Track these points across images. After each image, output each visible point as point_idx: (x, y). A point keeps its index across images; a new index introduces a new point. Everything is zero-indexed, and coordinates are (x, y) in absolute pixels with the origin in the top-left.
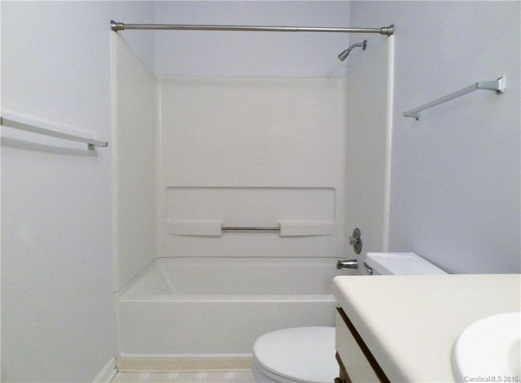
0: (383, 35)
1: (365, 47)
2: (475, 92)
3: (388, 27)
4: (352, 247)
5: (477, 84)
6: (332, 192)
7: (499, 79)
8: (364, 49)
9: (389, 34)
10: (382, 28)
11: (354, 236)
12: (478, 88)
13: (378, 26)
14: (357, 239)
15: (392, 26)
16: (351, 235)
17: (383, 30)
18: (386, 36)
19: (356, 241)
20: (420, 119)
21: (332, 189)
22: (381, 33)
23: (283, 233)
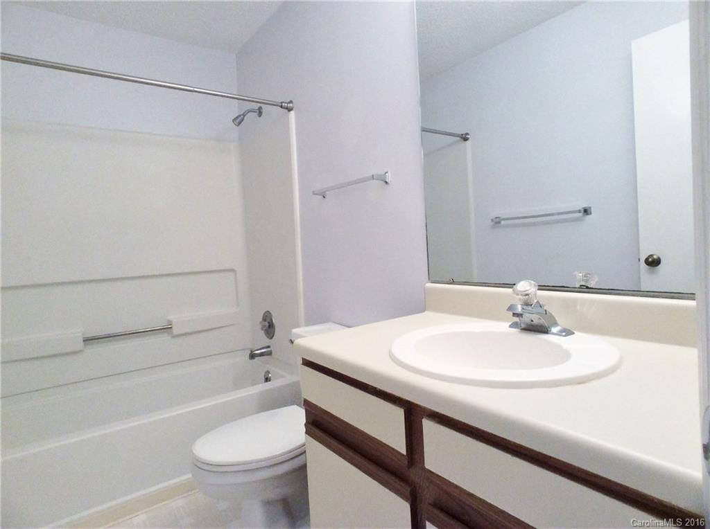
0: (282, 110)
1: (260, 114)
2: (371, 181)
3: (287, 102)
4: (262, 333)
5: (373, 176)
6: (231, 274)
7: (386, 173)
8: (260, 116)
9: (290, 110)
10: (282, 103)
11: (264, 320)
12: (373, 179)
13: (279, 100)
14: (269, 323)
15: (291, 102)
16: (260, 319)
17: (283, 104)
18: (286, 111)
19: (267, 324)
20: (326, 197)
21: (232, 270)
22: (281, 107)
23: (176, 331)
